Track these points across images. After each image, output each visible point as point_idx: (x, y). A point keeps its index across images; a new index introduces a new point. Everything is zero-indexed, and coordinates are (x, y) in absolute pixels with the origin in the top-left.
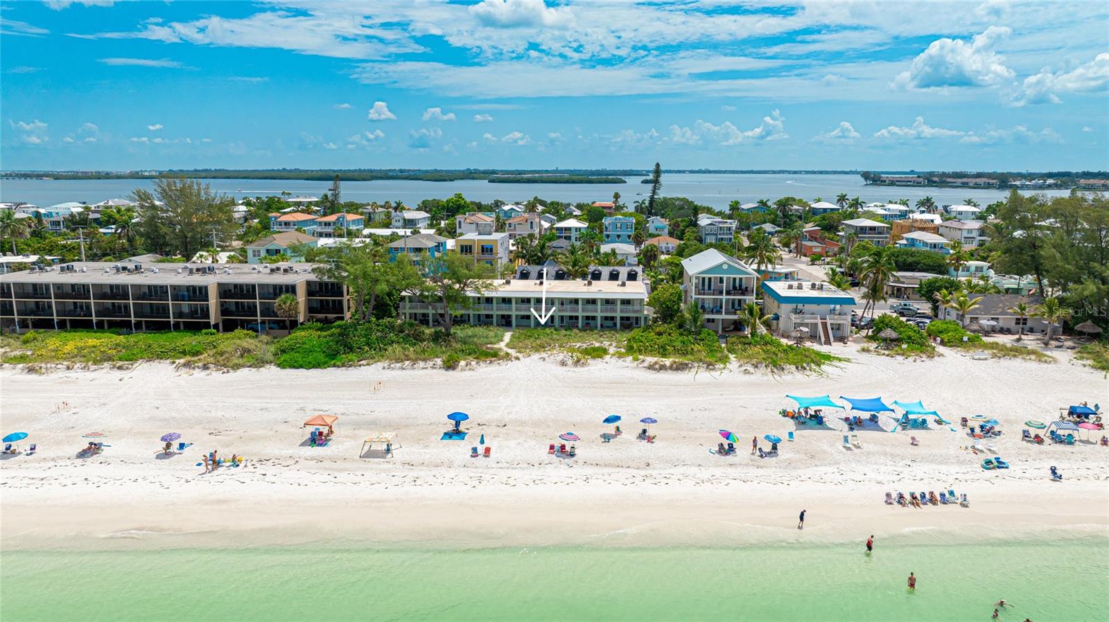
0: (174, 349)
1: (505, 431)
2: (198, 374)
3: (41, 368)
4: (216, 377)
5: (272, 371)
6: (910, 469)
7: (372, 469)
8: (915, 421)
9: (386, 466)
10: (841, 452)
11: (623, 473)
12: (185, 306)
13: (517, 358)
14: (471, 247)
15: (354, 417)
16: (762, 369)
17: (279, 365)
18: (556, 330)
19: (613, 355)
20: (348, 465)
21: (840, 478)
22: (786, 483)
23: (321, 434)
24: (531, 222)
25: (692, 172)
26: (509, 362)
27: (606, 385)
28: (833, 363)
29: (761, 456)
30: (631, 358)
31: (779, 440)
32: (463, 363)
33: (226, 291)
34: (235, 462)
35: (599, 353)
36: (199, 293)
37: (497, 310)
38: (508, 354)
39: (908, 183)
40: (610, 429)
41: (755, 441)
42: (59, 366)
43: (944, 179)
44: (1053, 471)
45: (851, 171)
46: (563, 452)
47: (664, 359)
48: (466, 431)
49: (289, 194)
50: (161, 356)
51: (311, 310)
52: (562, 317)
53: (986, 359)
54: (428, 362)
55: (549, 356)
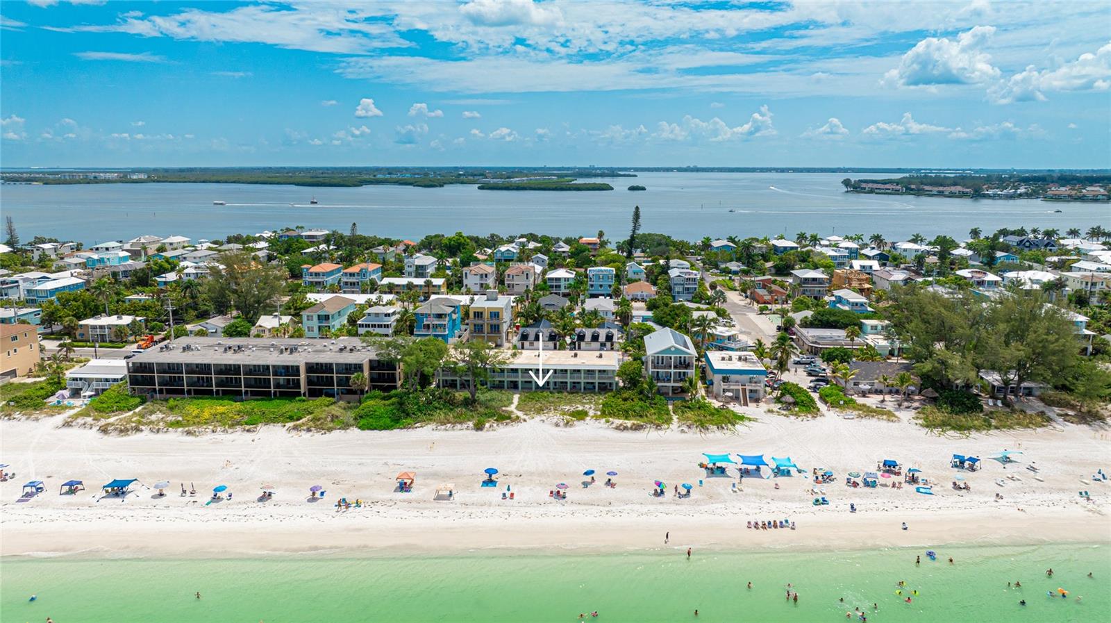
0: (282, 415)
1: (520, 480)
2: (305, 435)
3: (195, 431)
4: (318, 437)
5: (354, 432)
6: (768, 505)
7: (443, 507)
8: (784, 470)
9: (451, 506)
10: (731, 495)
11: (595, 509)
12: (282, 379)
13: (525, 421)
14: (482, 313)
15: (422, 470)
16: (694, 429)
17: (359, 428)
18: (551, 393)
19: (592, 417)
20: (428, 505)
21: (724, 511)
22: (691, 515)
23: (405, 483)
24: (527, 274)
25: (680, 170)
26: (520, 424)
27: (587, 443)
28: (744, 423)
29: (680, 497)
30: (604, 420)
31: (691, 487)
32: (487, 425)
33: (311, 368)
34: (358, 504)
35: (581, 415)
36: (292, 370)
37: (508, 377)
38: (518, 417)
39: (887, 191)
40: (588, 479)
41: (676, 488)
42: (207, 430)
43: (922, 186)
44: (852, 507)
45: (838, 169)
46: (558, 495)
47: (626, 421)
48: (496, 480)
49: (302, 227)
50: (274, 420)
51: (372, 380)
52: (555, 383)
53: (853, 419)
54: (464, 425)
55: (547, 419)
